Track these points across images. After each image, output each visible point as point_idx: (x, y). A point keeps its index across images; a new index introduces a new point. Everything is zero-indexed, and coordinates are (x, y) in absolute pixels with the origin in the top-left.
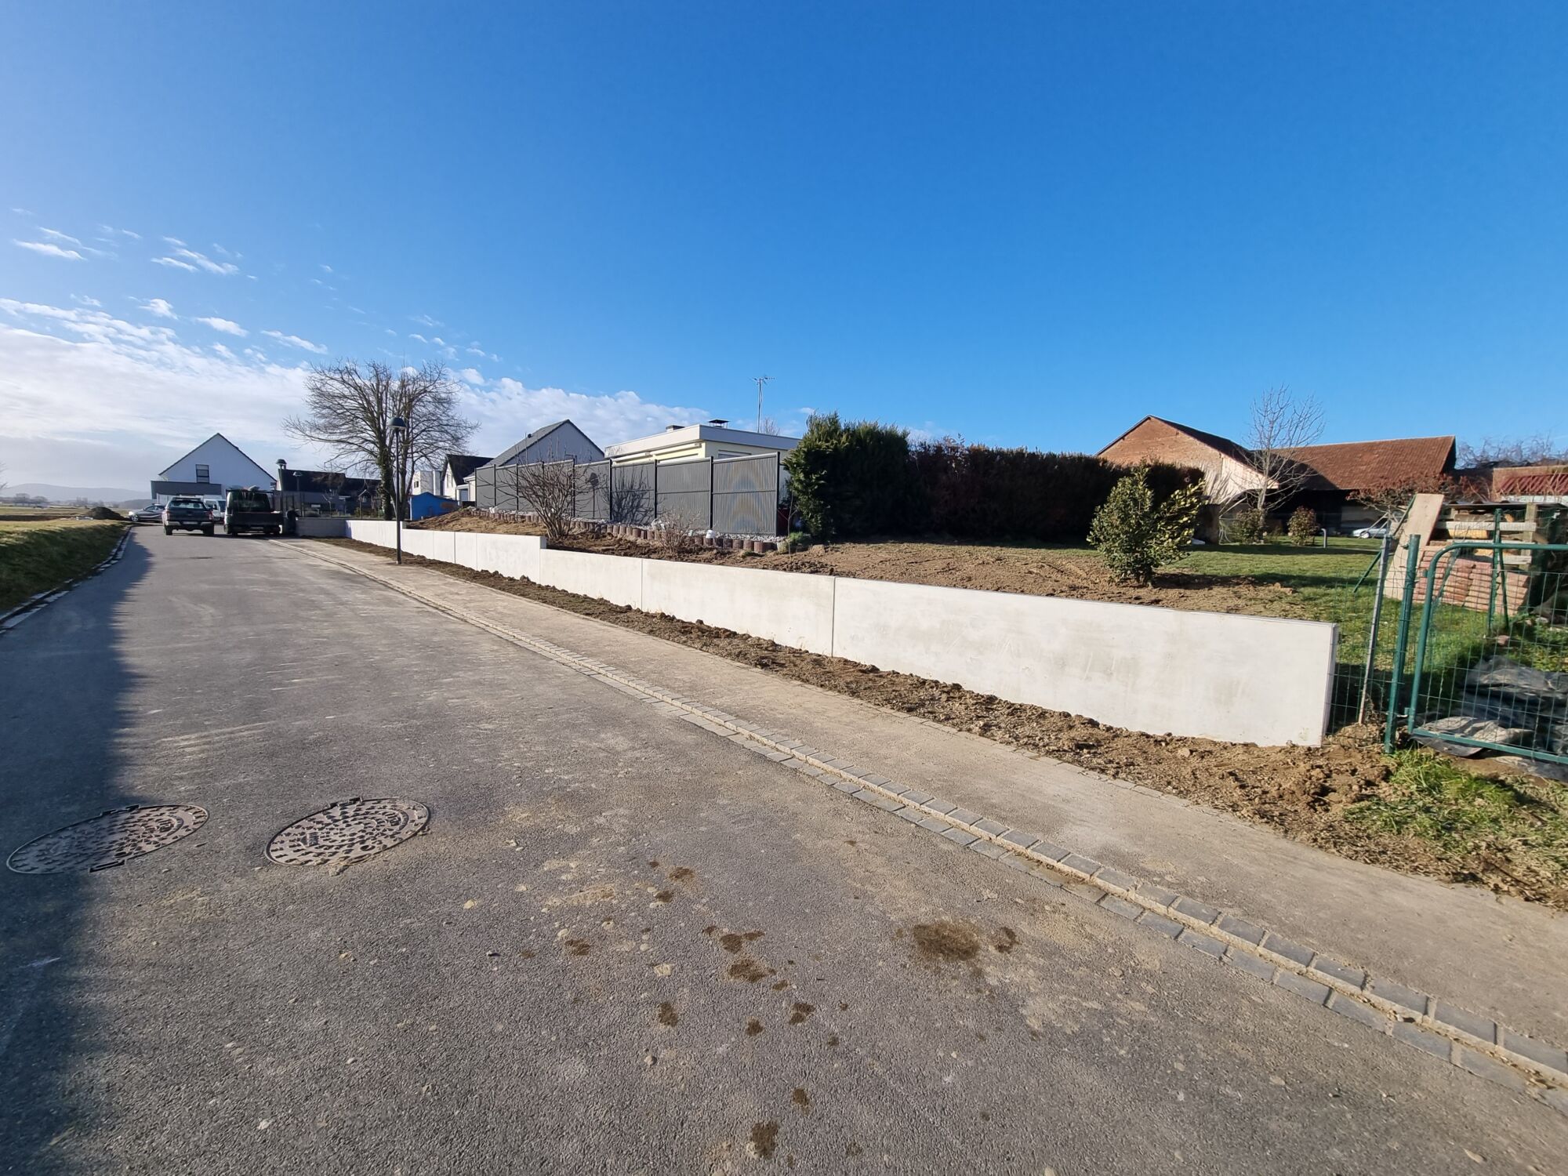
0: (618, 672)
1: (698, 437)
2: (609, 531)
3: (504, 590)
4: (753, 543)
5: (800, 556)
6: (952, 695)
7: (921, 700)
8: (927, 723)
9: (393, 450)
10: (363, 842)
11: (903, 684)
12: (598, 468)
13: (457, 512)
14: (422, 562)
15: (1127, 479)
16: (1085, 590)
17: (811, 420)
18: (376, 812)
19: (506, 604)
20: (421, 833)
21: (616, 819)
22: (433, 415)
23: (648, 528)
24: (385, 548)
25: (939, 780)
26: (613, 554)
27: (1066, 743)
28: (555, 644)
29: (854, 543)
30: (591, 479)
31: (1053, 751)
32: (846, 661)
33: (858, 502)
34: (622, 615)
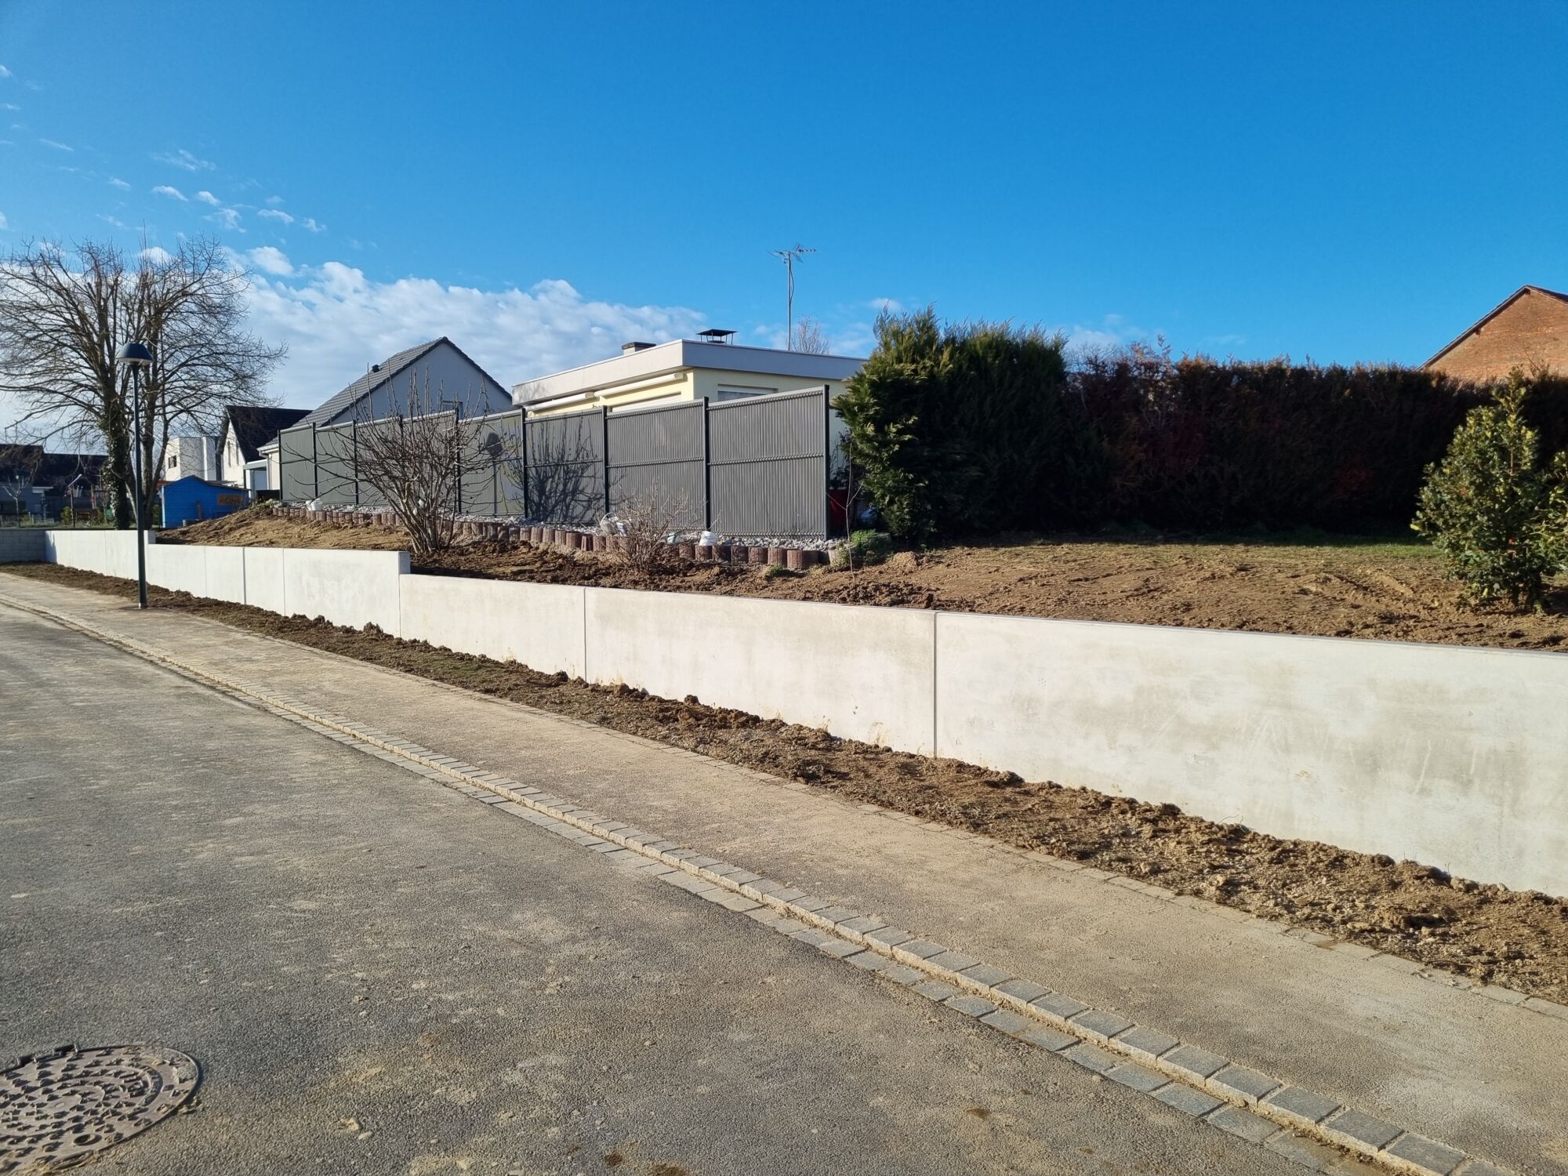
0: (543, 796)
1: (681, 364)
2: (523, 537)
3: (334, 650)
4: (784, 553)
5: (871, 574)
6: (1161, 825)
7: (1103, 836)
8: (1117, 881)
9: (128, 402)
10: (78, 1129)
11: (1068, 807)
12: (501, 423)
13: (247, 511)
14: (185, 603)
15: (1484, 411)
16: (1411, 622)
17: (882, 327)
18: (103, 1072)
19: (338, 676)
20: (184, 1109)
21: (542, 1075)
22: (200, 336)
23: (593, 531)
24: (117, 580)
25: (1144, 990)
26: (531, 579)
27: (1386, 915)
28: (429, 748)
29: (970, 546)
30: (488, 444)
31: (1362, 931)
32: (961, 767)
33: (974, 472)
34: (551, 691)
